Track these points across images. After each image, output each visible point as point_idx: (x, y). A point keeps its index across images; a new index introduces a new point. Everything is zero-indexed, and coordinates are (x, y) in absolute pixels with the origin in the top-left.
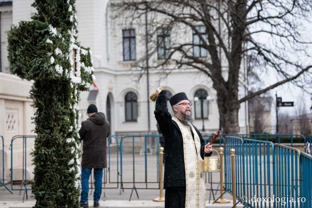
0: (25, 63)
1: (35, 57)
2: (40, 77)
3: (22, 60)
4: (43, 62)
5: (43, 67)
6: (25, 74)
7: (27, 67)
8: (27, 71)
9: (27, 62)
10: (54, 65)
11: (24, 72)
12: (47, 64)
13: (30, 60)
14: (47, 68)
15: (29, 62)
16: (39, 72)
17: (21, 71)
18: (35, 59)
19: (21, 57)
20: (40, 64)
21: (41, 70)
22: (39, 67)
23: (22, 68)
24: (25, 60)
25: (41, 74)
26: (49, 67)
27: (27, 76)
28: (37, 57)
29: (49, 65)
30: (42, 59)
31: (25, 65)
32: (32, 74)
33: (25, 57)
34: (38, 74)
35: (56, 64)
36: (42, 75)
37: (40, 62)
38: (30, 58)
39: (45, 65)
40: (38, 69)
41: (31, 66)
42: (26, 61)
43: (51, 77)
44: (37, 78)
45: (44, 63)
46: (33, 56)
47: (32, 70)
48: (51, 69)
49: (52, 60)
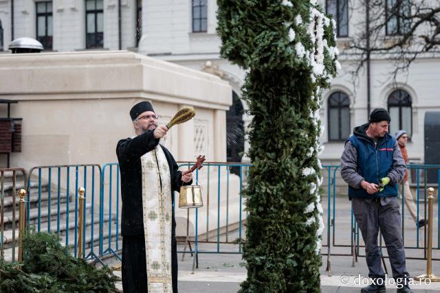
0: (247, 39)
1: (263, 30)
2: (272, 63)
3: (242, 35)
4: (276, 38)
5: (276, 46)
6: (245, 58)
7: (251, 47)
8: (250, 53)
9: (250, 38)
10: (294, 43)
11: (245, 55)
12: (284, 42)
13: (254, 34)
14: (284, 49)
15: (253, 37)
16: (270, 56)
17: (239, 53)
18: (263, 33)
19: (239, 28)
20: (272, 42)
21: (272, 52)
22: (270, 46)
23: (241, 48)
24: (246, 35)
25: (272, 59)
26: (286, 46)
27: (250, 62)
28: (267, 29)
29: (286, 43)
30: (274, 33)
31: (246, 42)
32: (257, 59)
33: (246, 30)
34: (269, 57)
35: (298, 41)
36: (275, 60)
37: (271, 38)
38: (255, 31)
39: (281, 44)
40: (268, 49)
41: (256, 45)
42: (249, 36)
43: (288, 63)
44: (266, 65)
45: (279, 39)
46: (259, 27)
47: (257, 51)
48: (289, 50)
49: (292, 35)
